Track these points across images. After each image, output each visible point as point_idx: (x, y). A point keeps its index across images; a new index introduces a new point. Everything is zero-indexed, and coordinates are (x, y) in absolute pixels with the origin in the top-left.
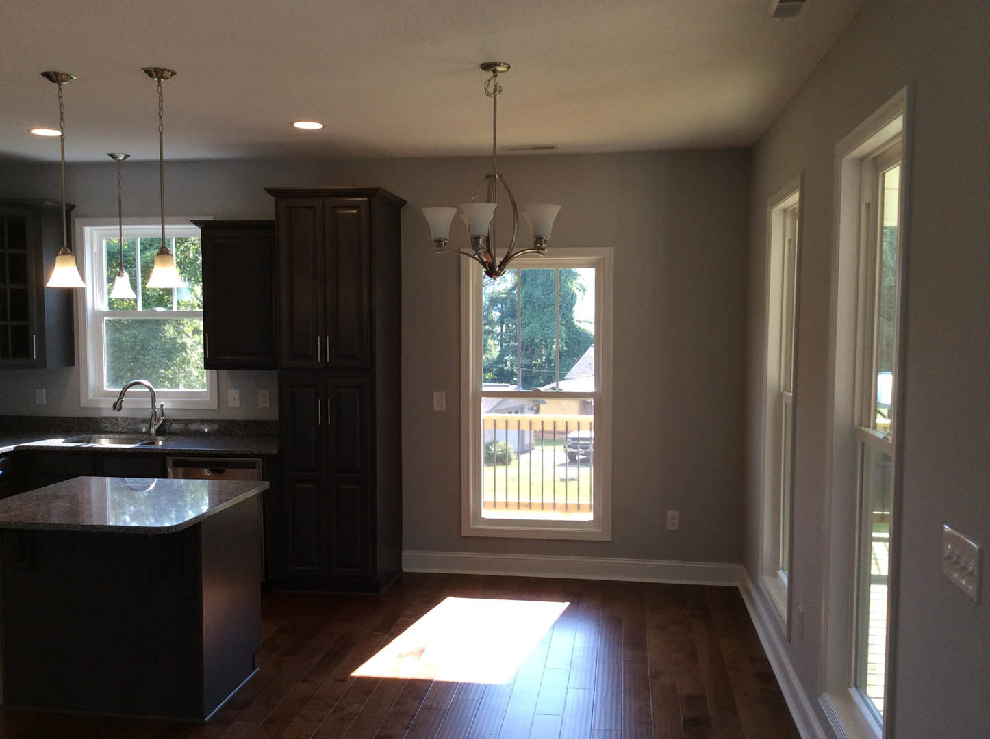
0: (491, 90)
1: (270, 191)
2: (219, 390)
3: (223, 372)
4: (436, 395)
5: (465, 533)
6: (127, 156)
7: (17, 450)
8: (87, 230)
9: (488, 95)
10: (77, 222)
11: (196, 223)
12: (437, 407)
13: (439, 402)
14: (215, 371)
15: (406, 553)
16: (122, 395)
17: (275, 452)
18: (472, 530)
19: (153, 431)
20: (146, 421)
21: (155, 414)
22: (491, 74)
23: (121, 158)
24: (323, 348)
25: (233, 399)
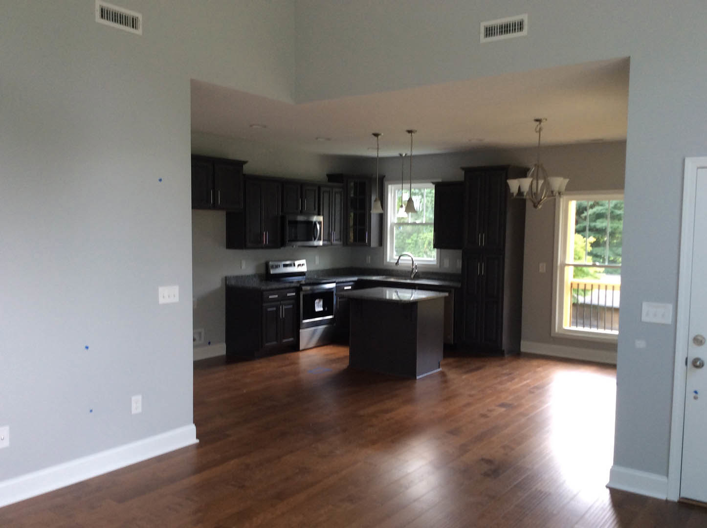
0: (538, 129)
1: (463, 169)
2: (440, 258)
3: (442, 250)
4: (541, 265)
5: (552, 335)
6: (406, 154)
8: (390, 187)
9: (537, 132)
10: (386, 183)
11: (433, 183)
12: (541, 270)
13: (543, 267)
14: (439, 250)
15: (522, 343)
16: (399, 259)
17: (459, 286)
18: (557, 334)
19: (412, 276)
20: (409, 272)
21: (413, 269)
22: (538, 123)
23: (404, 155)
24: (481, 240)
25: (447, 264)
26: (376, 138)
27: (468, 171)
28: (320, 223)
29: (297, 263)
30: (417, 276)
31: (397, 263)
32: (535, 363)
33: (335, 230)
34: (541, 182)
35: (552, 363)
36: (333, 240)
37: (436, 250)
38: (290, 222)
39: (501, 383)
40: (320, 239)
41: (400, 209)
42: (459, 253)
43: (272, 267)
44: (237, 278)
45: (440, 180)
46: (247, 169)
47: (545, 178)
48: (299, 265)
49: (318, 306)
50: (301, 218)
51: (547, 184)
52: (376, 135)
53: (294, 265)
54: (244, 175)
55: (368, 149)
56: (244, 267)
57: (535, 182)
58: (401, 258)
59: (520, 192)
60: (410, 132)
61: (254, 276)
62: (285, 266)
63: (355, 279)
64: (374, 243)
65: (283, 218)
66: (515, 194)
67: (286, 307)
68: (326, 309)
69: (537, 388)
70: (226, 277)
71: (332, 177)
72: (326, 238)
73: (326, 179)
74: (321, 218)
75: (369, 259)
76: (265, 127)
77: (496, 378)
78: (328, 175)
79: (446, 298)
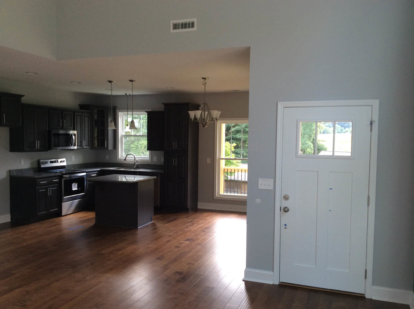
1: (163, 104)
2: (151, 156)
4: (208, 159)
5: (215, 198)
6: (129, 94)
7: (101, 170)
8: (120, 113)
9: (203, 85)
10: (117, 111)
11: (146, 112)
12: (208, 162)
13: (209, 161)
14: (151, 151)
15: (199, 203)
16: (126, 157)
17: (163, 172)
18: (217, 197)
19: (135, 167)
20: (133, 164)
21: (135, 163)
22: (204, 80)
23: (128, 94)
24: (175, 145)
25: (155, 159)
26: (110, 83)
27: (166, 105)
28: (75, 135)
29: (59, 160)
30: (138, 167)
31: (125, 160)
32: (205, 214)
33: (85, 140)
34: (206, 113)
35: (214, 214)
36: (84, 146)
37: (149, 151)
38: (54, 134)
39: (187, 227)
40: (75, 145)
41: (126, 127)
42: (162, 153)
43: (43, 163)
44: (18, 171)
45: (150, 110)
46: (24, 100)
47: (208, 111)
48: (61, 162)
49: (74, 187)
50: (62, 132)
51: (210, 114)
52: (110, 82)
53: (58, 162)
54: (22, 104)
55: (106, 90)
56: (22, 163)
57: (203, 112)
58: (128, 156)
59: (195, 118)
60: (131, 81)
61: (30, 169)
62: (52, 162)
63: (99, 169)
64: (110, 147)
65: (49, 132)
66: (193, 119)
67: (52, 189)
68: (80, 189)
69: (206, 228)
70: (10, 170)
71: (82, 107)
72: (79, 145)
73: (79, 107)
74: (75, 132)
75: (107, 157)
76: (36, 74)
77: (184, 225)
78: (79, 105)
79: (155, 179)
